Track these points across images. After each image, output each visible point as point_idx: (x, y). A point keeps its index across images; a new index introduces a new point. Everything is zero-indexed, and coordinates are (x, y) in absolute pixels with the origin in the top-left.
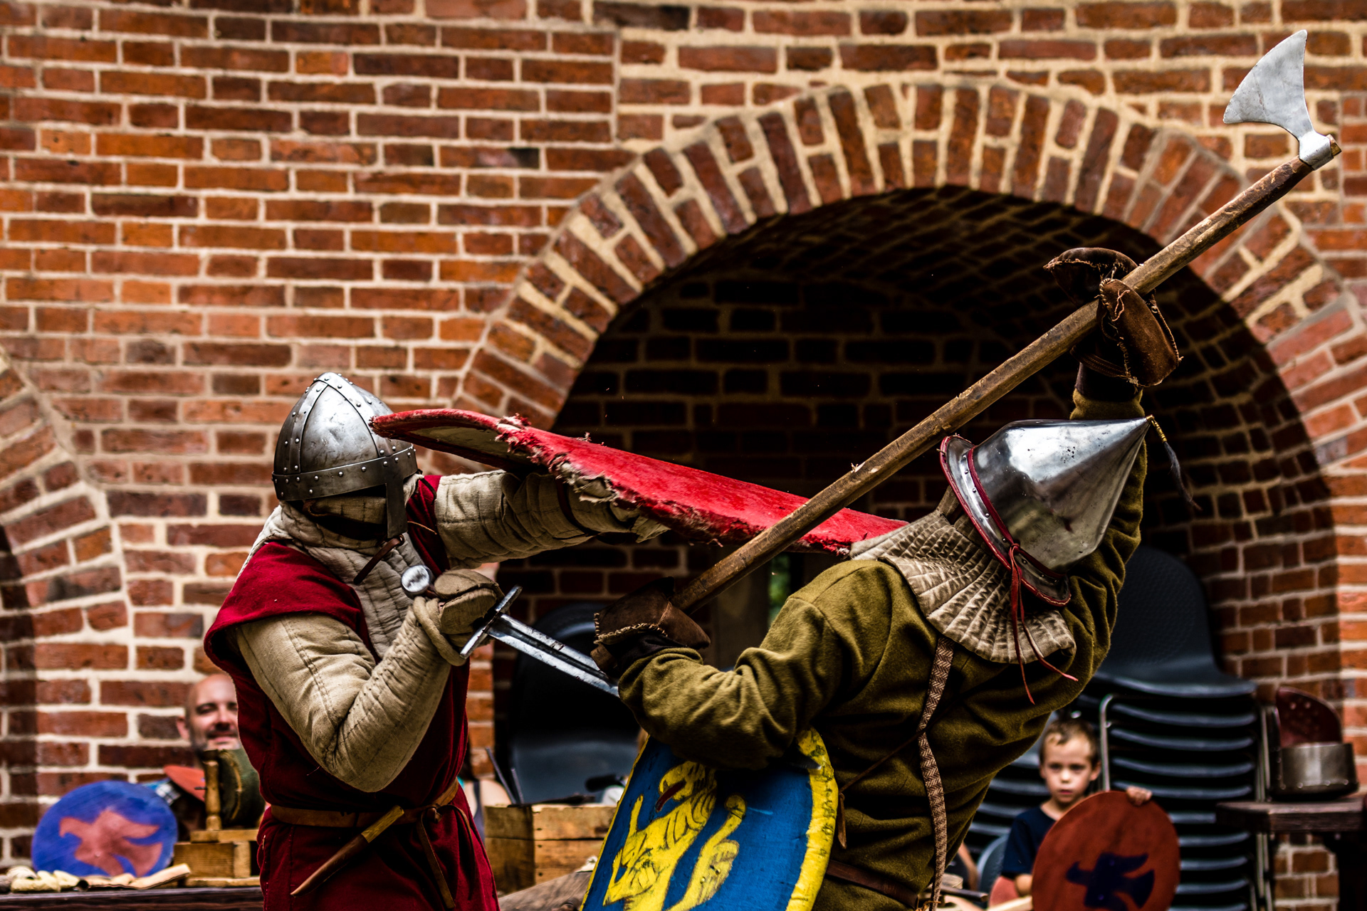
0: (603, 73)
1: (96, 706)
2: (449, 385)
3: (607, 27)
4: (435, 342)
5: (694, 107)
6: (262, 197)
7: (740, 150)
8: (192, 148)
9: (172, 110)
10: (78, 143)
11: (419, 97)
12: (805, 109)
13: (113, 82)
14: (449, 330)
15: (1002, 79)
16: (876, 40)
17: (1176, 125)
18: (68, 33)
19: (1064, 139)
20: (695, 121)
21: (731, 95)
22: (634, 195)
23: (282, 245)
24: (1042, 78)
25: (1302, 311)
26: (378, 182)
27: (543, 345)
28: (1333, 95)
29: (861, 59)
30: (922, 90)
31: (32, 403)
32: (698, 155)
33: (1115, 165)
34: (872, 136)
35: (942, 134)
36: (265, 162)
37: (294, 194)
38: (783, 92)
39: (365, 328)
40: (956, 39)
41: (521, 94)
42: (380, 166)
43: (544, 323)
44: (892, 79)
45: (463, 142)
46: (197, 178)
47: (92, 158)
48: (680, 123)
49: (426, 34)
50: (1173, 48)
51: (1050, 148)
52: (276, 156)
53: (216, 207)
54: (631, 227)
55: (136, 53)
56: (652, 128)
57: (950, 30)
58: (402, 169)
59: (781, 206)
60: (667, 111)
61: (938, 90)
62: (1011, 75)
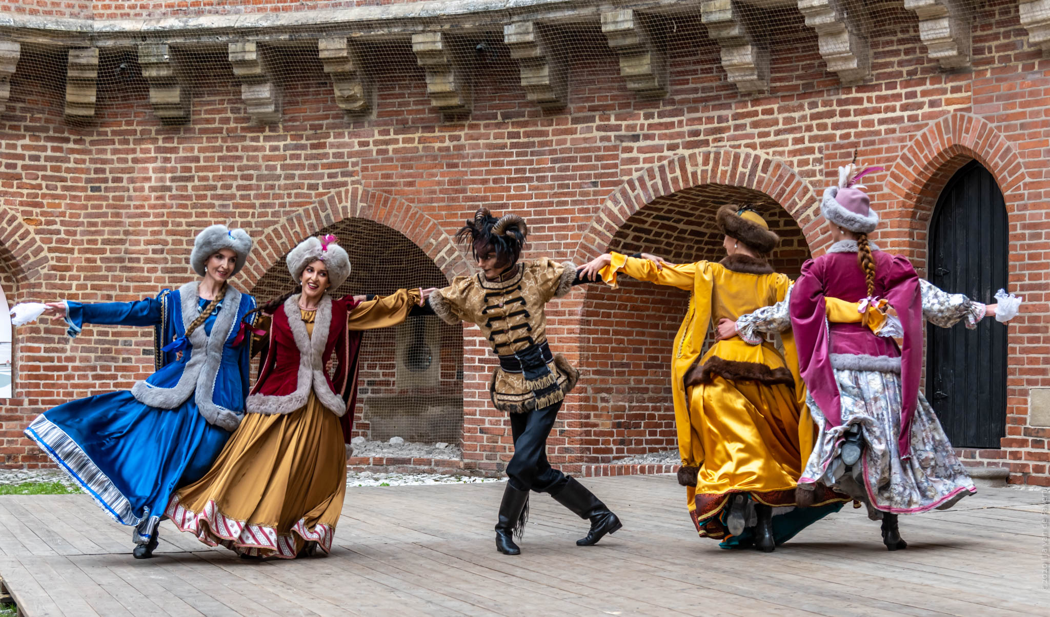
0: (616, 157)
1: (477, 347)
2: (573, 253)
3: (618, 143)
4: (569, 241)
5: (641, 165)
6: (526, 201)
7: (652, 177)
8: (508, 189)
9: (503, 179)
10: (479, 190)
11: (567, 169)
12: (671, 163)
13: (488, 172)
14: (573, 237)
15: (728, 148)
16: (692, 139)
17: (778, 158)
18: (477, 160)
19: (744, 166)
20: (641, 169)
21: (651, 160)
22: (624, 193)
23: (530, 215)
24: (739, 146)
25: (812, 217)
26: (555, 195)
27: (598, 240)
28: (823, 144)
29: (688, 145)
30: (704, 153)
31: (465, 263)
32: (641, 180)
33: (759, 173)
34: (690, 169)
35: (710, 167)
36: (527, 192)
37: (534, 200)
38: (665, 158)
39: (551, 238)
40: (715, 136)
41: (594, 165)
42: (556, 190)
43: (598, 233)
44: (696, 151)
45: (578, 181)
46: (510, 197)
47: (483, 194)
48: (637, 170)
49: (569, 150)
50: (778, 133)
51: (740, 169)
52: (529, 190)
53: (514, 205)
54: (623, 203)
55: (495, 164)
56: (629, 172)
57: (713, 134)
58: (562, 191)
59: (663, 194)
60: (633, 167)
61: (709, 153)
62: (730, 146)
